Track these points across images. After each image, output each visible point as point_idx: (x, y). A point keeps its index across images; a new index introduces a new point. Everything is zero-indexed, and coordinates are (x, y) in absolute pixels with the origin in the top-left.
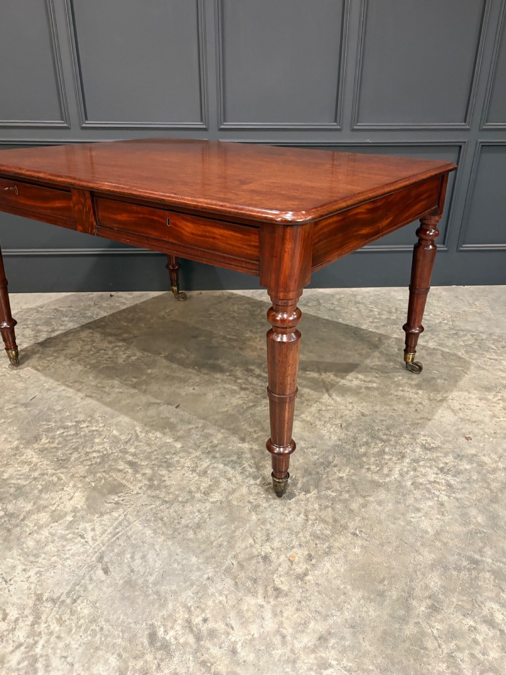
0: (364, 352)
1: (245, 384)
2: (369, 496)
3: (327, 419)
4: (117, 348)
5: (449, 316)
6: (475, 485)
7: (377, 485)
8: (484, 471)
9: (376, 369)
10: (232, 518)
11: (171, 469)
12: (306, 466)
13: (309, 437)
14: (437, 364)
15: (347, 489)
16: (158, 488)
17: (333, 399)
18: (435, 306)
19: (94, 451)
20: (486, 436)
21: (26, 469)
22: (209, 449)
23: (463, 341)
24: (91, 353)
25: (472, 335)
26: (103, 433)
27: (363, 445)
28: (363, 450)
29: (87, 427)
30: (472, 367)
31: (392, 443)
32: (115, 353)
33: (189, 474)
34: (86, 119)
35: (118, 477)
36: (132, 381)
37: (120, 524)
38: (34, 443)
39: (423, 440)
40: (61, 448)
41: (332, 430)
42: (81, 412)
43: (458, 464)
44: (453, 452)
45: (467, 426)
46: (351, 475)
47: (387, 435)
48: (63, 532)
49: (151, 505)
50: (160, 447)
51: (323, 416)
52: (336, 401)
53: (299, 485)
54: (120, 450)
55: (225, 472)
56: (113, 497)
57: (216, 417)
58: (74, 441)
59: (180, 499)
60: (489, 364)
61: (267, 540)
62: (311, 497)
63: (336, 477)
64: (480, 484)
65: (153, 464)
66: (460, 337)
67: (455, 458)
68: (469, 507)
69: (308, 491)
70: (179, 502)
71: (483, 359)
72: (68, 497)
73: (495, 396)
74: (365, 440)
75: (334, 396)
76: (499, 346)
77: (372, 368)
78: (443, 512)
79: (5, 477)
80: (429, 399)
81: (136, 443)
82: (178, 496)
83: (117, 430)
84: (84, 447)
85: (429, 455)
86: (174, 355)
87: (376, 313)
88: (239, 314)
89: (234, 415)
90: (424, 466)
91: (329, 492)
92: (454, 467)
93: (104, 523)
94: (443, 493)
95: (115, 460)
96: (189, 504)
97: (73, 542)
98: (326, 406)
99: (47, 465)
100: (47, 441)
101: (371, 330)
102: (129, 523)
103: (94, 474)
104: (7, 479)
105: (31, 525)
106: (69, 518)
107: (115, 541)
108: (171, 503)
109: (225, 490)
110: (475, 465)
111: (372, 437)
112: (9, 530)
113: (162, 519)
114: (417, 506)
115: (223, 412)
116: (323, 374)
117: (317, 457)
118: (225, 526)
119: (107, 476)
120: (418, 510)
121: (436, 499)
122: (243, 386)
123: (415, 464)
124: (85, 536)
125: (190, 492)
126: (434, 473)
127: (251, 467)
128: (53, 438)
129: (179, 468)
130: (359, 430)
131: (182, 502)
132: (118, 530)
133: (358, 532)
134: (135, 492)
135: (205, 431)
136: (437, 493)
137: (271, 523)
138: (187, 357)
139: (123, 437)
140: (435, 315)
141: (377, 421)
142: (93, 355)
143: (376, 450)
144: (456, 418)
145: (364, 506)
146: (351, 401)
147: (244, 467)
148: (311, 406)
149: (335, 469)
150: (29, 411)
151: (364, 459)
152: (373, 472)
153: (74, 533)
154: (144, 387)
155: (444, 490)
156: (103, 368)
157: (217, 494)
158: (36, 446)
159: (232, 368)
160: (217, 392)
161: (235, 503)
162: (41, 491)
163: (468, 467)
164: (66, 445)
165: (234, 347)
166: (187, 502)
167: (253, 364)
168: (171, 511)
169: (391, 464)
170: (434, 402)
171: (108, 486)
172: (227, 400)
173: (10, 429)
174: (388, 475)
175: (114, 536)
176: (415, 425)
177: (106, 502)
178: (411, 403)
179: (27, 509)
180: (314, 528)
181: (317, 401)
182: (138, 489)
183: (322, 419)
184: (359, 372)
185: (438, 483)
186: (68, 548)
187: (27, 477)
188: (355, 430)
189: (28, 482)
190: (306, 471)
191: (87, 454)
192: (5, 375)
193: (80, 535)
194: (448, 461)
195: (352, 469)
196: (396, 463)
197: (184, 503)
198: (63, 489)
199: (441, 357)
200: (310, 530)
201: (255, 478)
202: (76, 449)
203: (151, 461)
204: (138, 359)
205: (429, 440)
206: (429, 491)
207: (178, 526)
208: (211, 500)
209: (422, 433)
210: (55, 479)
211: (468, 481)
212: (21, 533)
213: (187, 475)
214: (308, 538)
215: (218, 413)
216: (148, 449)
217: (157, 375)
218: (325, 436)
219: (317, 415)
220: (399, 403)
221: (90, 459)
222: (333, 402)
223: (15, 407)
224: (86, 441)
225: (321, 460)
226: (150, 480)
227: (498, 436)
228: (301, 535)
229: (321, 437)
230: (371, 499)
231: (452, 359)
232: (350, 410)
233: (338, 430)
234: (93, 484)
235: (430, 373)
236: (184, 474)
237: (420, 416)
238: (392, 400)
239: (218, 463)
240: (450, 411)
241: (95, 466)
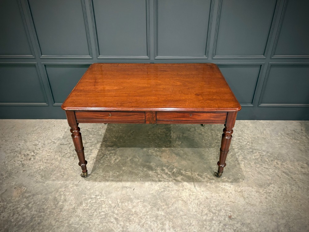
1: (161, 178)
3: (192, 200)
4: (111, 154)
5: (251, 140)
11: (130, 223)
13: (184, 210)
14: (241, 170)
18: (245, 133)
19: (102, 212)
21: (78, 219)
22: (145, 213)
23: (255, 156)
24: (101, 157)
25: (259, 153)
26: (105, 202)
27: (205, 215)
29: (100, 198)
30: (256, 173)
31: (217, 214)
32: (110, 157)
35: (111, 225)
36: (117, 174)
38: (80, 206)
39: (229, 214)
40: (90, 209)
41: (194, 206)
42: (97, 190)
43: (242, 228)
44: (241, 221)
45: (249, 207)
47: (215, 210)
50: (127, 211)
51: (191, 198)
52: (197, 190)
54: (112, 212)
55: (151, 226)
57: (149, 196)
58: (95, 205)
60: (264, 171)
63: (193, 231)
65: (124, 220)
66: (254, 154)
67: (241, 225)
71: (262, 168)
73: (263, 190)
74: (206, 212)
75: (196, 187)
76: (270, 160)
80: (235, 191)
81: (118, 208)
83: (111, 200)
84: (98, 209)
85: (231, 222)
86: (133, 159)
87: (219, 137)
88: (161, 135)
89: (156, 195)
90: (228, 228)
95: (110, 217)
98: (193, 192)
99: (85, 218)
100: (85, 205)
103: (102, 223)
110: (249, 229)
111: (209, 211)
115: (152, 194)
116: (193, 173)
117: (186, 220)
119: (107, 225)
123: (225, 227)
127: (161, 224)
128: (87, 204)
129: (133, 223)
135: (144, 204)
138: (139, 161)
139: (113, 205)
141: (212, 202)
143: (210, 218)
144: (245, 202)
146: (203, 190)
147: (158, 224)
148: (186, 192)
149: (193, 227)
150: (78, 189)
151: (205, 223)
152: (207, 230)
154: (121, 178)
156: (105, 166)
158: (81, 208)
159: (156, 168)
164: (92, 208)
165: (158, 156)
167: (165, 166)
169: (215, 226)
170: (237, 192)
171: (107, 230)
172: (153, 187)
173: (71, 198)
178: (227, 192)
181: (189, 189)
183: (190, 200)
184: (208, 173)
187: (78, 224)
188: (203, 207)
191: (100, 212)
199: (243, 166)
202: (96, 210)
203: (123, 218)
204: (119, 161)
210: (88, 225)
213: (136, 226)
215: (149, 194)
216: (122, 212)
217: (126, 171)
219: (188, 197)
220: (222, 192)
221: (101, 216)
222: (195, 190)
223: (73, 186)
224: (99, 206)
225: (187, 222)
227: (261, 213)
229: (189, 210)
231: (248, 167)
233: (196, 206)
234: (102, 229)
235: (238, 175)
236: (135, 226)
237: (230, 200)
238: (220, 190)
239: (148, 221)
240: (243, 198)
241: (103, 219)
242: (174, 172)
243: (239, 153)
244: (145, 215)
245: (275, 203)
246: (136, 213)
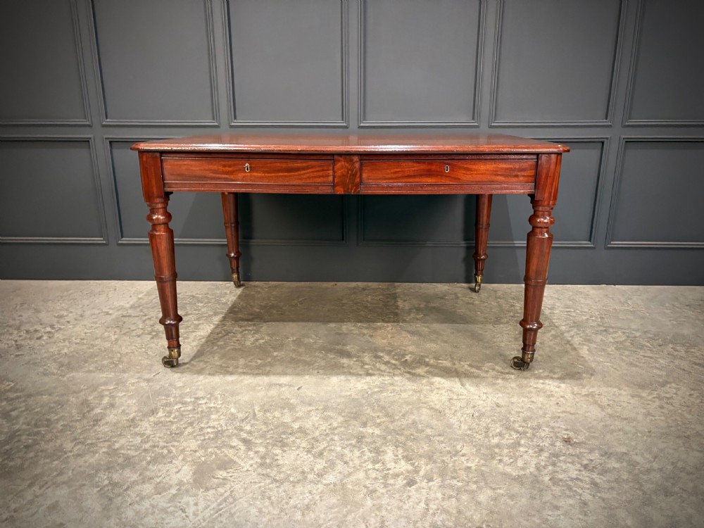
1: (372, 369)
2: (500, 489)
3: (458, 408)
4: (247, 332)
5: (597, 313)
6: (624, 485)
7: (509, 478)
8: (636, 471)
10: (344, 502)
11: (285, 449)
12: (431, 454)
13: (436, 425)
14: (582, 359)
15: (474, 480)
16: (270, 466)
17: (466, 389)
18: (581, 304)
19: (209, 427)
20: (639, 435)
21: (139, 439)
22: (327, 431)
23: (613, 338)
24: (220, 335)
25: (624, 333)
26: (220, 410)
27: (497, 436)
29: (206, 403)
31: (528, 435)
32: (243, 336)
33: (304, 455)
34: (235, 118)
35: (230, 453)
36: (256, 362)
37: (225, 500)
38: (150, 416)
39: (565, 434)
40: (176, 422)
41: (462, 419)
42: (201, 389)
43: (605, 462)
44: (600, 449)
45: (617, 423)
46: (481, 466)
47: (523, 427)
48: (165, 505)
49: (260, 483)
50: (277, 427)
51: (453, 405)
52: (469, 391)
53: (422, 473)
54: (235, 428)
55: (342, 455)
56: (221, 472)
57: (339, 401)
58: (190, 416)
59: (291, 479)
60: (643, 361)
62: (434, 485)
63: (464, 466)
64: (631, 484)
65: (268, 443)
66: (610, 334)
67: (602, 456)
68: (617, 508)
69: (430, 480)
70: (289, 481)
71: (636, 356)
72: (175, 470)
73: (650, 394)
74: (498, 430)
75: (467, 386)
76: (655, 344)
78: (585, 512)
79: (116, 447)
80: (573, 393)
81: (252, 422)
82: (289, 475)
83: (235, 408)
84: (199, 422)
85: (571, 450)
86: (302, 340)
87: (518, 308)
88: (372, 304)
89: (358, 399)
90: (565, 462)
91: (455, 482)
92: (601, 464)
93: (208, 498)
94: (587, 491)
95: (229, 437)
96: (300, 485)
97: (174, 515)
98: (458, 395)
99: (160, 437)
100: (164, 415)
102: (235, 500)
103: (206, 449)
104: (118, 449)
105: (133, 495)
106: (173, 491)
107: (217, 518)
108: (282, 482)
109: (340, 473)
110: (625, 464)
111: (507, 428)
112: (110, 499)
113: (269, 498)
114: (556, 503)
115: (347, 396)
116: (457, 363)
117: (444, 445)
118: (336, 510)
119: (218, 452)
120: (557, 508)
121: (579, 497)
122: (370, 371)
123: (554, 459)
124: (187, 510)
125: (303, 472)
126: (576, 470)
127: (371, 452)
128: (170, 412)
129: (294, 448)
130: (492, 421)
131: (292, 482)
132: (221, 506)
134: (245, 469)
135: (326, 413)
136: (580, 491)
137: (387, 510)
138: (315, 342)
139: (240, 415)
140: (582, 312)
141: (513, 412)
142: (221, 337)
143: (510, 441)
144: (604, 413)
145: (494, 499)
146: (485, 391)
147: (363, 451)
148: (441, 394)
149: (463, 459)
150: (151, 386)
151: (497, 450)
152: (505, 465)
153: (176, 507)
154: (268, 369)
155: (588, 489)
156: (229, 349)
157: (331, 476)
158: (152, 419)
159: (361, 354)
160: (342, 377)
161: (349, 486)
162: (149, 463)
163: (617, 465)
164: (182, 420)
165: (364, 335)
166: (299, 481)
167: (382, 351)
168: (281, 490)
169: (526, 457)
170: (579, 396)
171: (218, 462)
172: (352, 385)
173: (129, 402)
174: (522, 468)
175: (217, 512)
176: (556, 418)
177: (214, 477)
178: (552, 396)
179: (132, 479)
180: (435, 519)
181: (447, 390)
182: (248, 466)
183: (452, 407)
184: (496, 364)
185: (581, 481)
186: (167, 521)
187: (137, 448)
188: (488, 421)
189: (137, 453)
190: (430, 458)
191: (202, 429)
192: (133, 353)
193: (181, 509)
194: (593, 458)
195: (482, 459)
196: (532, 456)
197: (294, 483)
198: (172, 462)
199: (587, 352)
200: (430, 520)
201: (374, 463)
202: (191, 424)
203: (266, 439)
204: (266, 342)
205: (572, 434)
207: (286, 506)
208: (324, 482)
209: (564, 427)
210: (165, 451)
211: (617, 481)
212: (122, 503)
213: (301, 455)
215: (340, 396)
216: (264, 428)
217: (282, 358)
218: (454, 425)
219: (447, 403)
220: (538, 395)
221: (204, 434)
222: (465, 392)
223: (138, 382)
224: (203, 417)
225: (447, 448)
226: (263, 458)
227: (653, 435)
228: (419, 524)
229: (450, 426)
230: (503, 492)
231: (600, 355)
232: (484, 401)
233: (469, 420)
234: (203, 459)
235: (575, 367)
236: (298, 455)
237: (561, 409)
238: (531, 392)
239: (336, 446)
240: (597, 406)
241: (207, 441)
242: (406, 360)
243: (572, 333)
244: (327, 435)
245: (689, 416)
246: (302, 430)
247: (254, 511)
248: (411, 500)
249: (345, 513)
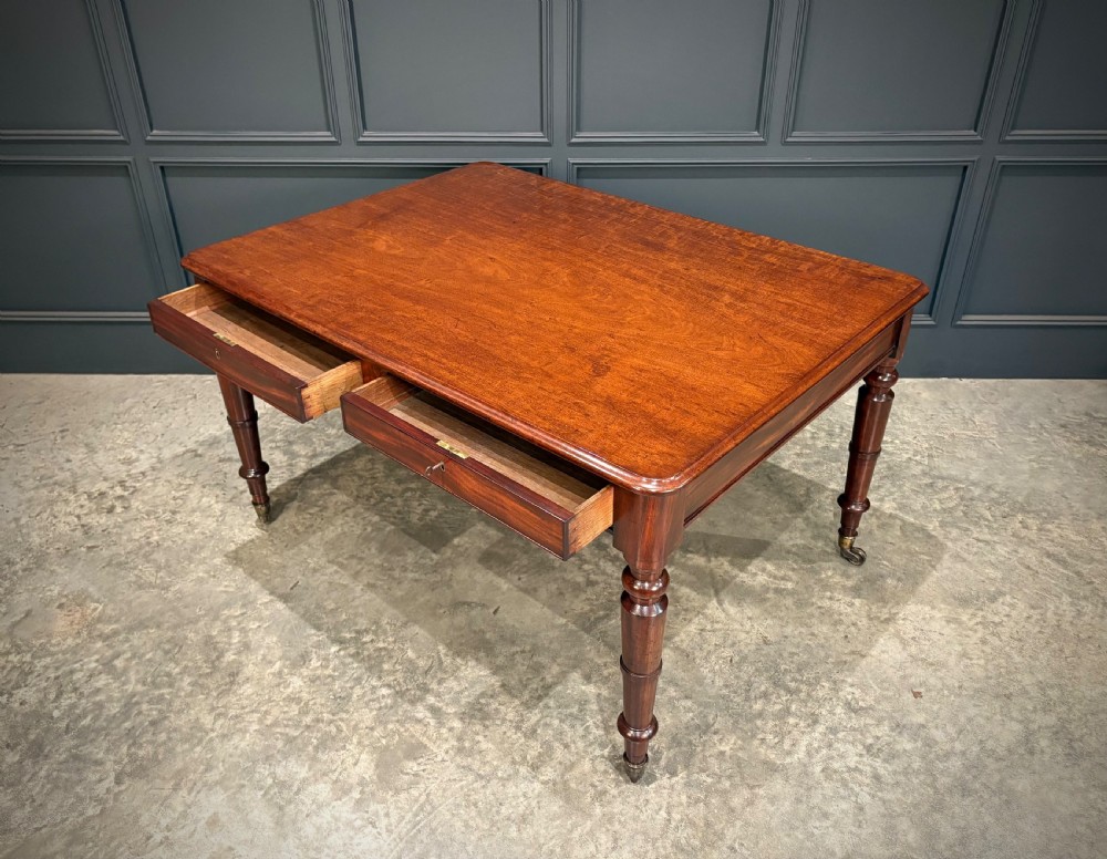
0: (780, 517)
1: (594, 573)
2: (759, 786)
3: (712, 648)
4: (409, 494)
5: (925, 445)
6: (913, 779)
7: (772, 768)
8: (932, 756)
9: (795, 554)
10: (568, 810)
11: (487, 723)
12: (674, 730)
13: (682, 680)
14: (890, 548)
15: (728, 773)
16: (470, 753)
17: (723, 610)
18: (905, 423)
19: (383, 686)
20: (946, 693)
21: (295, 709)
22: (540, 692)
23: (940, 502)
24: (372, 501)
25: (957, 489)
26: (393, 654)
27: (760, 698)
28: (758, 706)
29: (372, 641)
30: (946, 556)
31: (803, 695)
32: (405, 503)
33: (512, 734)
35: (417, 732)
36: (432, 560)
37: (421, 808)
38: (301, 667)
39: (849, 694)
40: (338, 678)
41: (717, 667)
42: (361, 615)
43: (895, 741)
44: (891, 719)
45: (920, 672)
46: (737, 750)
47: (797, 681)
48: (349, 817)
49: (461, 780)
50: (473, 684)
51: (705, 641)
52: (728, 615)
53: (663, 763)
54: (418, 686)
55: (561, 733)
56: (410, 764)
57: (551, 634)
58: (355, 665)
59: (500, 774)
60: (975, 550)
61: (614, 848)
62: (677, 782)
63: (716, 751)
64: (922, 778)
65: (464, 713)
66: (937, 493)
67: (892, 730)
68: (899, 816)
69: (673, 774)
70: (498, 778)
71: (967, 540)
72: (352, 761)
73: (973, 616)
74: (763, 688)
75: (726, 605)
76: (997, 514)
77: (788, 552)
78: (860, 822)
79: (269, 722)
80: (869, 618)
81: (439, 675)
82: (496, 769)
83: (413, 648)
84: (368, 677)
85: (854, 723)
89: (577, 631)
90: (845, 741)
91: (703, 777)
92: (889, 745)
93: (400, 805)
94: (865, 789)
95: (412, 703)
96: (511, 783)
97: (363, 832)
98: (712, 622)
99: (322, 705)
100: (318, 665)
101: (796, 471)
102: (434, 808)
103: (385, 724)
104: (271, 726)
105: (308, 802)
106: (356, 795)
107: (415, 836)
108: (488, 779)
109: (560, 763)
110: (920, 744)
111: (775, 684)
112: (281, 809)
113: (475, 805)
114: (825, 808)
115: (561, 626)
116: (713, 559)
117: (691, 715)
118: (558, 822)
119: (402, 730)
120: (826, 815)
122: (592, 577)
123: (832, 737)
124: (377, 824)
125: (515, 763)
126: (857, 755)
127: (597, 727)
128: (327, 659)
129: (498, 722)
130: (757, 670)
131: (501, 779)
132: (418, 818)
133: (737, 846)
134: (439, 759)
135: (535, 659)
136: (857, 789)
137: (620, 822)
139: (421, 663)
140: (903, 443)
141: (785, 655)
143: (778, 707)
144: (905, 655)
145: (750, 803)
146: (750, 615)
147: (588, 727)
148: (690, 621)
149: (716, 738)
150: (292, 609)
151: (759, 723)
152: (768, 747)
153: (363, 819)
154: (448, 572)
155: (868, 785)
157: (550, 770)
158: (304, 671)
160: (554, 587)
161: (573, 785)
162: (316, 749)
163: (909, 747)
164: (344, 673)
166: (509, 778)
168: (488, 792)
170: (876, 623)
171: (404, 746)
172: (567, 603)
173: (268, 640)
174: (789, 753)
175: (414, 827)
176: (841, 664)
177: (402, 773)
178: (840, 622)
179: (301, 776)
180: (678, 835)
181: (699, 612)
182: (443, 754)
183: (705, 646)
184: (768, 559)
185: (861, 771)
186: (356, 841)
187: (297, 724)
188: (751, 670)
189: (298, 733)
190: (674, 738)
191: (374, 689)
193: (371, 823)
194: (879, 735)
195: (739, 738)
196: (803, 733)
197: (504, 780)
198: (345, 747)
199: (899, 533)
200: (672, 837)
201: (603, 746)
202: (358, 681)
203: (460, 707)
204: (440, 516)
205: (858, 693)
206: (845, 784)
207: (497, 818)
208: (542, 778)
209: (849, 680)
210: (333, 730)
211: (906, 772)
212: (296, 814)
213: (509, 734)
214: (669, 849)
215: (553, 626)
216: (456, 687)
217: (467, 549)
218: (705, 678)
219: (698, 639)
220: (821, 622)
221: (378, 700)
222: (723, 615)
224: (371, 667)
225: (697, 721)
226: (460, 739)
227: (964, 693)
228: (659, 844)
229: (700, 681)
230: (761, 792)
231: (917, 538)
232: (748, 633)
233: (726, 668)
234: (384, 741)
235: (878, 565)
236: (505, 733)
237: (850, 648)
238: (812, 616)
239: (552, 717)
240: (898, 641)
241: (385, 711)
243: (883, 492)
245: (1018, 659)
247: (459, 824)
248: (650, 806)
249: (569, 827)
